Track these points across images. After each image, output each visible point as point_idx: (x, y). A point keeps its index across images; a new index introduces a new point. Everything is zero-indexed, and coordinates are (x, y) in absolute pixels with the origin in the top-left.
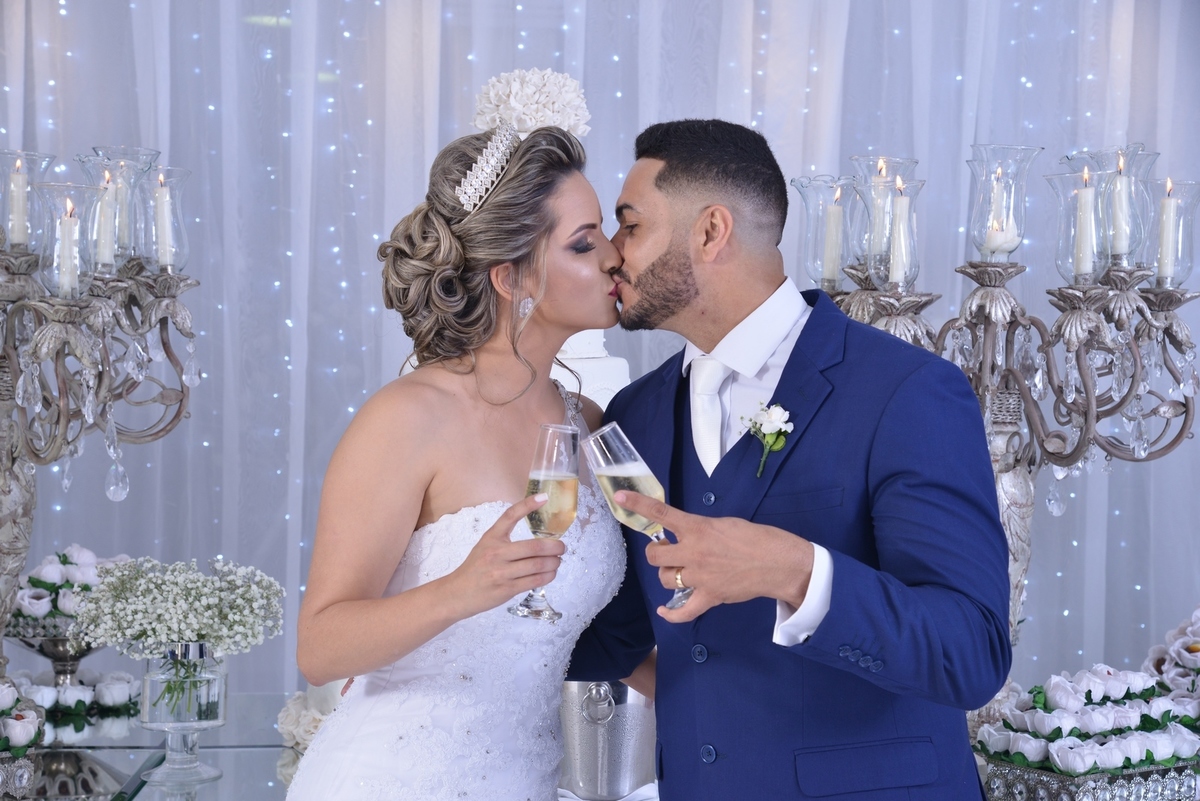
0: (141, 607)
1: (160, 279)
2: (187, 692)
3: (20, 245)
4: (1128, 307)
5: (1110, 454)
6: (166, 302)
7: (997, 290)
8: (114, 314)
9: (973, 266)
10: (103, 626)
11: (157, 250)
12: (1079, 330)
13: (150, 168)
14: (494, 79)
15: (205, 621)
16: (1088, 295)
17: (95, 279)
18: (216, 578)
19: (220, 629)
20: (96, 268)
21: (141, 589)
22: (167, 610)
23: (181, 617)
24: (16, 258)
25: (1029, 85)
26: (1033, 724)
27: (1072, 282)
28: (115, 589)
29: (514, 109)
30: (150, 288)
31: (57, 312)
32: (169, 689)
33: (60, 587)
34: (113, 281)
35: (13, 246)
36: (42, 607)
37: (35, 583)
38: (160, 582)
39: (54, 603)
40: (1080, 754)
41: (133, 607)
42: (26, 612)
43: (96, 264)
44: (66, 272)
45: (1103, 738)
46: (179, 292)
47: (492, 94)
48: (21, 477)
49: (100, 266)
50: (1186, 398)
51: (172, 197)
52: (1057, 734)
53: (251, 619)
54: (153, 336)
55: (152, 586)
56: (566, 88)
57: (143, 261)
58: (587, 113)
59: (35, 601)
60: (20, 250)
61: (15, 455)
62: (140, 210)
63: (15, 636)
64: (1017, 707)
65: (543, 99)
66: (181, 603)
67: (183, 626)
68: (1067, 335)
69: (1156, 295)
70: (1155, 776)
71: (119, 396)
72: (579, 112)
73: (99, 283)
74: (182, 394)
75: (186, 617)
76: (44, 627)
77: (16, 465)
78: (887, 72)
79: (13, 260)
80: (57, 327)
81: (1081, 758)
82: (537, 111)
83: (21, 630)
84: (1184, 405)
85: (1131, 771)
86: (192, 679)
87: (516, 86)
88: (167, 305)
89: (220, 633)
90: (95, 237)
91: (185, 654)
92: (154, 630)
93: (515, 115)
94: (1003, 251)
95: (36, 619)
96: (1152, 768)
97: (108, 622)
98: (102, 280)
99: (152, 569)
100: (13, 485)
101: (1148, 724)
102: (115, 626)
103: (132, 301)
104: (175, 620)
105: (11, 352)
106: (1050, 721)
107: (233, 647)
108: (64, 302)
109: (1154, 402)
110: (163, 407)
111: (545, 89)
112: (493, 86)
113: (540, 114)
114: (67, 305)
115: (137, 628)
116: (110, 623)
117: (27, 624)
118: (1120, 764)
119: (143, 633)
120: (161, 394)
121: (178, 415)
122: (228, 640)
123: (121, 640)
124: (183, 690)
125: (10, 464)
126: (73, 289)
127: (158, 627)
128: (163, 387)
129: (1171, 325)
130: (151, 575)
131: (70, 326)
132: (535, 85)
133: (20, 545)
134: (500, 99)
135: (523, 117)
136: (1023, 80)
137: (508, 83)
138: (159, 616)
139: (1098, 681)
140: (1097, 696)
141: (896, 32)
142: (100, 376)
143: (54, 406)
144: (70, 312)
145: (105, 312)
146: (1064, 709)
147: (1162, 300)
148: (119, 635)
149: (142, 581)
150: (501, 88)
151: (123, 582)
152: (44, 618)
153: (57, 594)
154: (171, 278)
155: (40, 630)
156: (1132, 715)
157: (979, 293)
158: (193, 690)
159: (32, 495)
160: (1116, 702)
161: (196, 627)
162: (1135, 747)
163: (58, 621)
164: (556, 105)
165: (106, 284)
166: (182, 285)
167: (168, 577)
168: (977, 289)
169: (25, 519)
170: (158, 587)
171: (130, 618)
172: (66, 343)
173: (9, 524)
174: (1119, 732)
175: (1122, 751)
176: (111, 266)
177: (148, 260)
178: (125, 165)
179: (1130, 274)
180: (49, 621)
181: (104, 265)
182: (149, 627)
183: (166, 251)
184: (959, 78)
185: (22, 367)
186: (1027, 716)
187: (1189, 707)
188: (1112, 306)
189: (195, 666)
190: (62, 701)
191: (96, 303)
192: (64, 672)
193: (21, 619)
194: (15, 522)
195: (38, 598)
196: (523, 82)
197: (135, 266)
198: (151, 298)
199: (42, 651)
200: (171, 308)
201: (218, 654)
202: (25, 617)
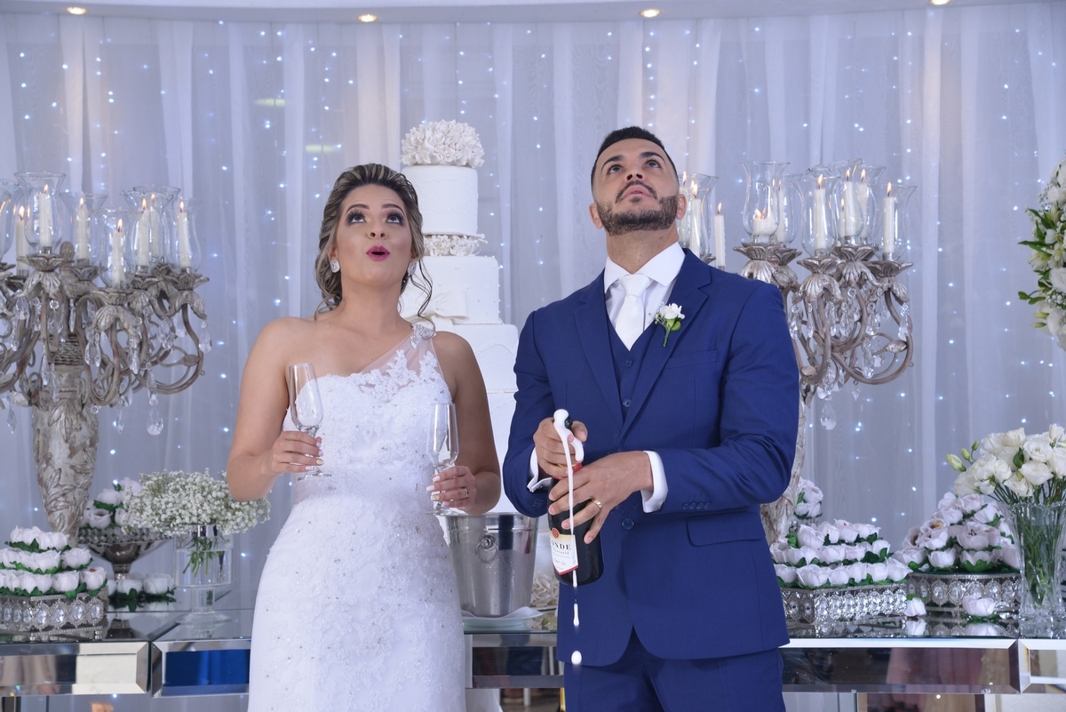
0: (171, 499)
1: (181, 277)
2: (205, 561)
3: (83, 260)
4: (855, 272)
5: (856, 379)
6: (186, 293)
7: (762, 262)
8: (150, 301)
9: (745, 245)
10: (145, 513)
11: (179, 257)
12: (817, 287)
13: (172, 199)
14: (414, 128)
15: (215, 507)
16: (822, 263)
17: (136, 276)
18: (223, 482)
19: (226, 515)
20: (137, 269)
21: (171, 489)
22: (189, 501)
23: (199, 505)
24: (81, 269)
25: (861, 129)
26: (788, 558)
27: (813, 255)
28: (153, 490)
29: (427, 149)
30: (175, 283)
31: (110, 297)
32: (193, 561)
33: (117, 507)
34: (149, 277)
35: (79, 261)
36: (104, 521)
37: (98, 505)
38: (184, 483)
39: (113, 518)
40: (815, 574)
41: (165, 500)
42: (92, 525)
43: (137, 266)
44: (116, 269)
45: (835, 564)
46: (195, 286)
47: (412, 139)
48: (88, 419)
49: (139, 267)
50: (907, 337)
51: (188, 219)
52: (803, 562)
53: (247, 507)
54: (177, 318)
55: (178, 487)
56: (465, 133)
57: (170, 266)
58: (482, 151)
59: (99, 517)
60: (84, 263)
61: (84, 402)
62: (167, 230)
63: (85, 543)
64: (779, 548)
65: (448, 141)
66: (199, 495)
67: (200, 511)
68: (809, 291)
69: (881, 265)
70: (875, 593)
71: (155, 363)
72: (475, 150)
73: (139, 279)
74: (198, 359)
75: (202, 505)
76: (106, 536)
77: (84, 410)
78: (749, 121)
79: (79, 270)
80: (111, 308)
81: (818, 577)
82: (444, 150)
83: (89, 538)
84: (906, 343)
85: (855, 588)
86: (208, 551)
87: (429, 133)
88: (187, 296)
89: (226, 518)
90: (135, 248)
91: (203, 533)
92: (180, 515)
93: (428, 153)
94: (765, 235)
95: (100, 530)
96: (872, 586)
97: (148, 510)
98: (141, 277)
99: (179, 476)
100: (84, 426)
101: (870, 558)
102: (154, 513)
103: (163, 295)
104: (194, 507)
105: (79, 330)
106: (798, 554)
107: (235, 527)
108: (115, 290)
109: (884, 340)
110: (185, 368)
111: (450, 134)
112: (413, 134)
113: (446, 152)
114: (118, 292)
115: (169, 513)
116: (150, 511)
117: (94, 533)
118: (846, 582)
119: (173, 518)
120: (184, 358)
121: (196, 374)
122: (232, 523)
123: (158, 522)
124: (202, 559)
125: (80, 409)
126: (121, 282)
127: (183, 512)
128: (186, 354)
129: (892, 286)
130: (178, 479)
131: (120, 307)
132: (443, 133)
133: (88, 467)
134: (417, 142)
135: (434, 154)
136: (856, 125)
137: (424, 131)
138: (184, 506)
139: (835, 528)
140: (834, 539)
141: (756, 90)
142: (140, 345)
143: (110, 365)
144: (119, 297)
145: (142, 300)
146: (810, 547)
147: (886, 269)
148: (157, 519)
149: (172, 484)
150: (419, 135)
151: (159, 485)
152: (106, 529)
153: (114, 513)
154: (189, 276)
155: (103, 538)
156: (860, 552)
157: (750, 265)
158: (209, 560)
159: (96, 432)
160: (848, 544)
161: (209, 512)
162: (859, 572)
163: (116, 531)
164: (458, 145)
165: (144, 280)
166: (197, 281)
167: (190, 479)
168: (749, 262)
169: (91, 449)
170: (183, 487)
171: (163, 507)
172: (117, 319)
173: (81, 452)
174: (848, 562)
175: (848, 574)
176: (148, 267)
177: (173, 266)
178: (157, 198)
179: (856, 249)
180: (110, 532)
181: (143, 267)
182: (177, 514)
183: (184, 256)
184: (805, 125)
185: (88, 337)
186: (784, 553)
187: (914, 556)
188: (844, 272)
189: (211, 543)
190: (120, 590)
191: (136, 292)
192: (121, 572)
193: (89, 530)
194: (84, 450)
195: (101, 515)
196: (434, 130)
197: (164, 269)
198: (176, 291)
199: (105, 556)
200: (189, 297)
201: (226, 533)
202: (92, 529)
